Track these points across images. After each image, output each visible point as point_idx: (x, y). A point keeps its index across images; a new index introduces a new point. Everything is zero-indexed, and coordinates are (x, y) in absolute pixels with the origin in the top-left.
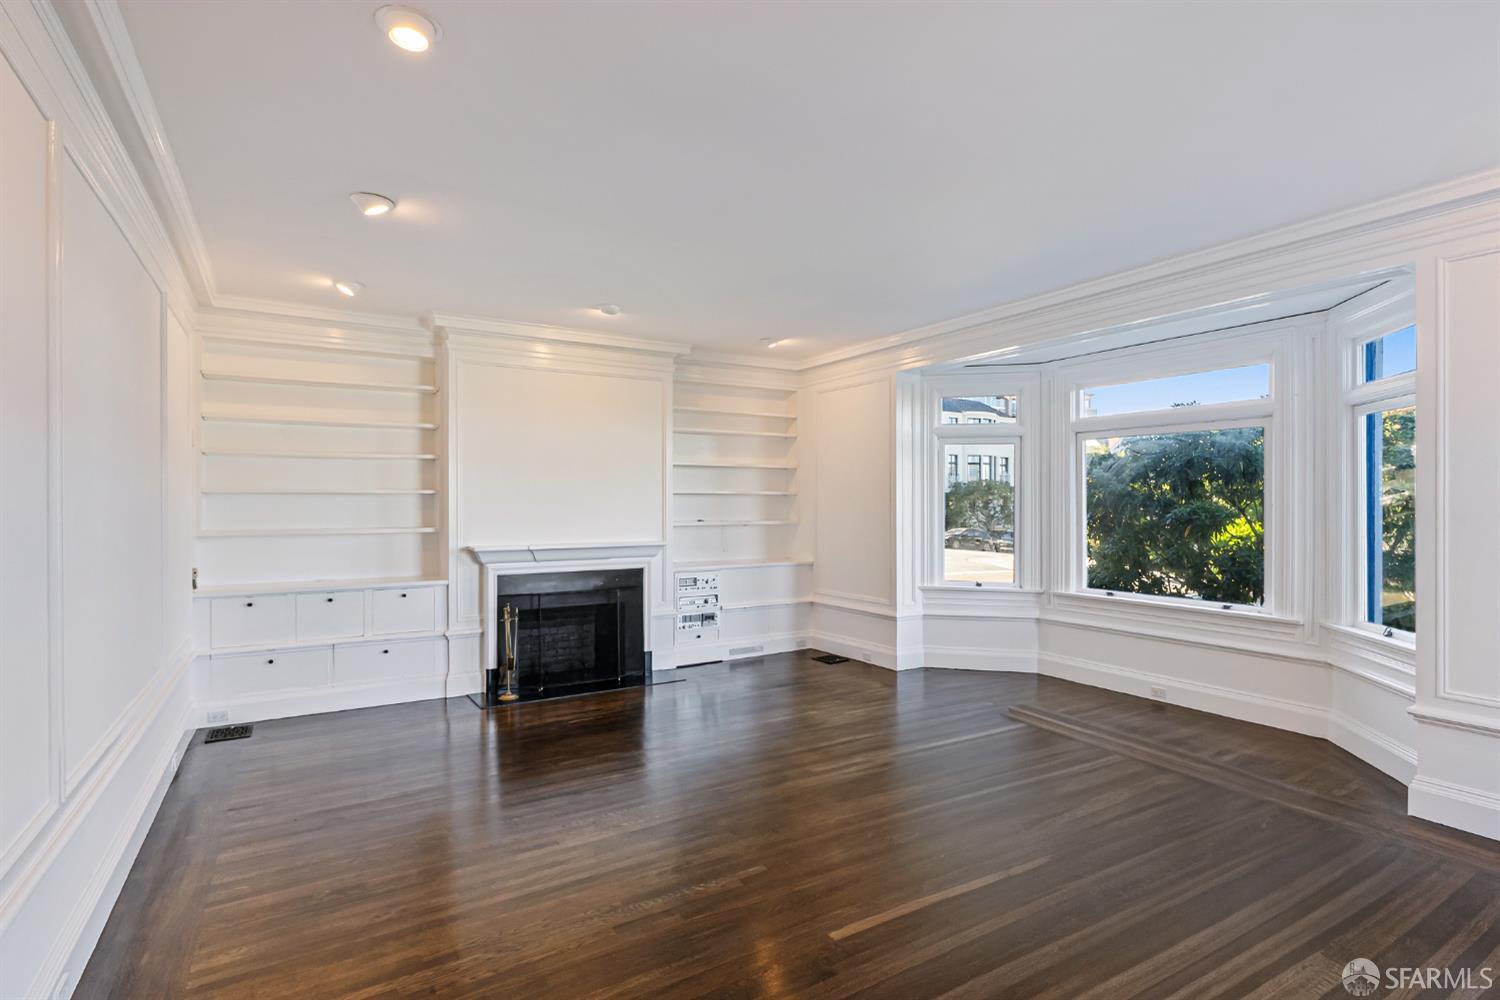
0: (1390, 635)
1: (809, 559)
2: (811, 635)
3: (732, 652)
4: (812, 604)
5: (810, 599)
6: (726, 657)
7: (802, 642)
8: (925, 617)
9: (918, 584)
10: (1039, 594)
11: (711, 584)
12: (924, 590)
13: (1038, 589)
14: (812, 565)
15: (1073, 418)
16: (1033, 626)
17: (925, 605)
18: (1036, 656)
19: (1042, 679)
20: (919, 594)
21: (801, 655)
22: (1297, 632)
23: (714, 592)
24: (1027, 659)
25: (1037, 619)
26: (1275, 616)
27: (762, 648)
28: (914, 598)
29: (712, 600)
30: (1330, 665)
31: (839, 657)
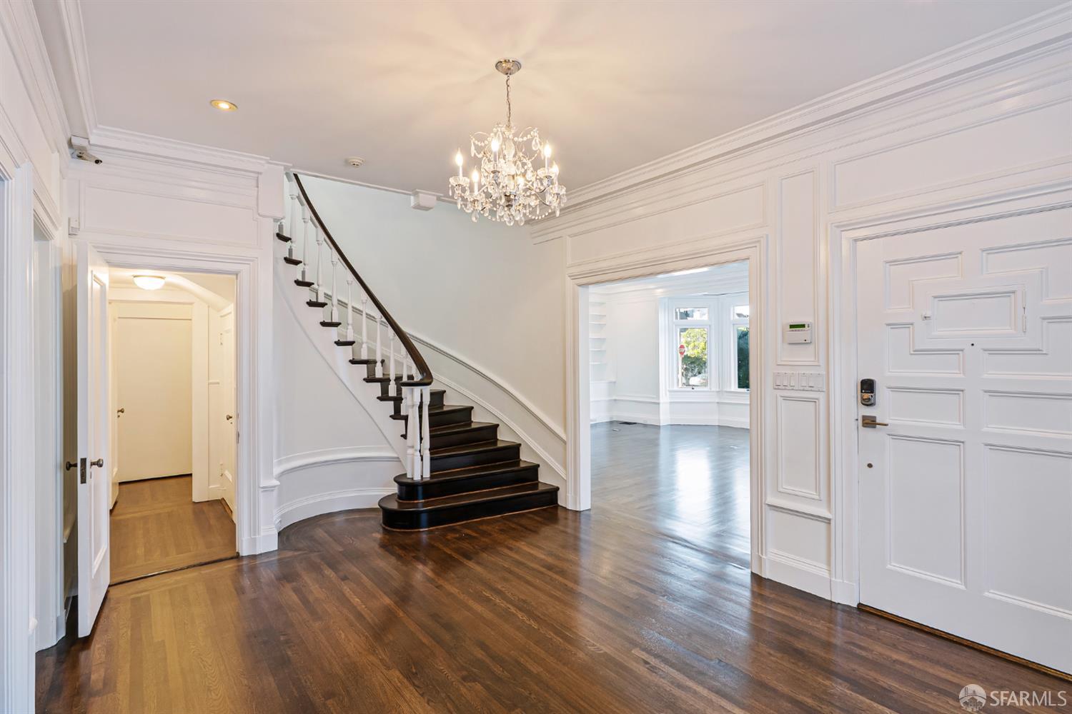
1: (614, 380)
2: (615, 414)
4: (615, 400)
5: (614, 398)
7: (611, 418)
8: (671, 403)
9: (668, 389)
10: (719, 391)
12: (670, 391)
14: (615, 382)
15: (732, 318)
16: (716, 404)
17: (667, 398)
18: (718, 418)
20: (668, 393)
21: (611, 423)
25: (718, 403)
27: (595, 420)
28: (666, 395)
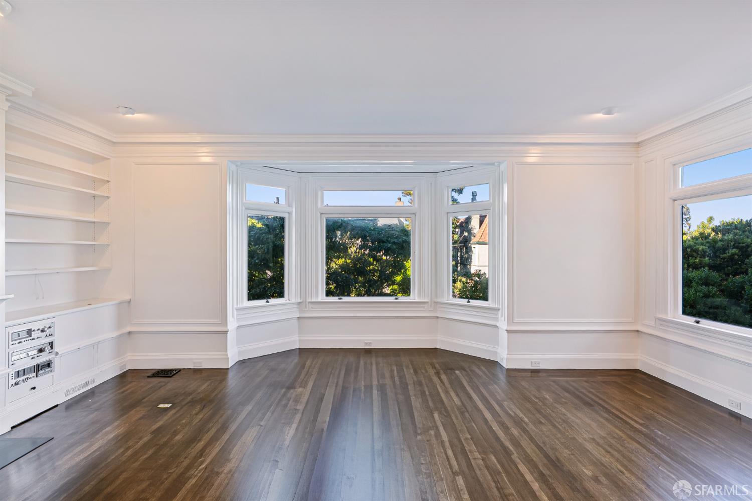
0: (469, 302)
1: (128, 296)
2: (129, 358)
3: (67, 393)
4: (130, 333)
5: (129, 329)
6: (61, 399)
8: (239, 327)
9: (235, 306)
10: (299, 303)
11: (48, 332)
13: (299, 301)
14: (129, 302)
16: (296, 322)
17: (238, 320)
18: (298, 338)
19: (301, 350)
20: (235, 313)
21: (125, 377)
22: (426, 305)
23: (50, 339)
24: (293, 342)
25: (298, 317)
26: (417, 300)
28: (233, 316)
29: (48, 349)
30: (438, 317)
31: (175, 370)
